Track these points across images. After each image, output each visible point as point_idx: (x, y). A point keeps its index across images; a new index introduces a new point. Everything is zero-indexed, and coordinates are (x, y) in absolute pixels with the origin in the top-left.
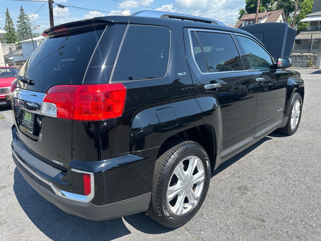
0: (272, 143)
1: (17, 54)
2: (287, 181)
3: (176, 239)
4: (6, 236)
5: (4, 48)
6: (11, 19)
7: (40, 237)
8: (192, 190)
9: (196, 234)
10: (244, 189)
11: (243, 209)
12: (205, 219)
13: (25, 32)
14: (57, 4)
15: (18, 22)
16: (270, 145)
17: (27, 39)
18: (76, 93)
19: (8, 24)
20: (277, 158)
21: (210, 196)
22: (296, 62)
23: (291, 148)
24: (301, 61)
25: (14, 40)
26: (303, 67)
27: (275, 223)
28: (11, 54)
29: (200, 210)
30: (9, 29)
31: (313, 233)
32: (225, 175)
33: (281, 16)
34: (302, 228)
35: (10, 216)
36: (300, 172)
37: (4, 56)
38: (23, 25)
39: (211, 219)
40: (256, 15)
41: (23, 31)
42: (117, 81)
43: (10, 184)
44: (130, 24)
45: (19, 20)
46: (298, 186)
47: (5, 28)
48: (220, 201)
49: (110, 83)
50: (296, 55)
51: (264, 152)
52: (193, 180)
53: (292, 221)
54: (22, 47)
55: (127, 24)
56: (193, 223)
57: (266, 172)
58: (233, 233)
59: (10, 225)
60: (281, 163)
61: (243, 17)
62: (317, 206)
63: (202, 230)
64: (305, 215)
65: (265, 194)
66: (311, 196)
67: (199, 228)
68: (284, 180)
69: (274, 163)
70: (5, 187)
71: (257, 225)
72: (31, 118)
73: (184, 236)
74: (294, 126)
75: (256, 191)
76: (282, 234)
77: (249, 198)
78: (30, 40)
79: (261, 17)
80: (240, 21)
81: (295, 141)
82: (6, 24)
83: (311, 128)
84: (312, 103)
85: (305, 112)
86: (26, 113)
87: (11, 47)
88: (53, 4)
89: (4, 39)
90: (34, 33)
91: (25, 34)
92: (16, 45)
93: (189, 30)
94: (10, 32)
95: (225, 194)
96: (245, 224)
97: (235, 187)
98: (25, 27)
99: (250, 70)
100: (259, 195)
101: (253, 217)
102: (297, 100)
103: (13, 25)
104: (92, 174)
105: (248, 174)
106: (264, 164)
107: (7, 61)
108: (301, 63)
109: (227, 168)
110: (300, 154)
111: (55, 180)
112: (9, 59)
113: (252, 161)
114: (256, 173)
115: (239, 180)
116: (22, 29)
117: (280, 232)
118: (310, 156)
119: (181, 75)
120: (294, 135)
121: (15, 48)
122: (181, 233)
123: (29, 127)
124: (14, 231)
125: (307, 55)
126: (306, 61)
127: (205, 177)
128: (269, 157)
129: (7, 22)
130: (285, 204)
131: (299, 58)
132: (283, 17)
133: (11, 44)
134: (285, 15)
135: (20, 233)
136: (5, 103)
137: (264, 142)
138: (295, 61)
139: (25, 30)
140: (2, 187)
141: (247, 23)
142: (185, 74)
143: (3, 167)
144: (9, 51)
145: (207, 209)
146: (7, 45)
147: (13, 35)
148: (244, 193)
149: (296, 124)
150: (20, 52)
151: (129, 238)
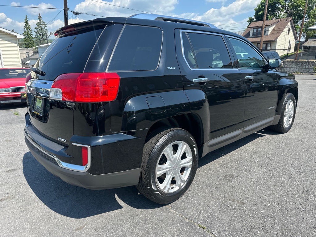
0: (265, 140)
1: (33, 58)
2: (272, 172)
3: (161, 215)
4: (13, 208)
5: (22, 53)
6: (30, 26)
7: (42, 209)
8: (179, 172)
9: (180, 212)
10: (229, 177)
11: (226, 193)
12: (190, 200)
13: (42, 38)
14: (72, 12)
15: (36, 28)
16: (262, 141)
17: (44, 44)
18: (78, 79)
19: (26, 30)
20: (267, 153)
21: (198, 182)
22: (303, 68)
23: (282, 145)
24: (307, 67)
25: (32, 45)
26: (310, 73)
27: (253, 205)
28: (28, 58)
29: (186, 193)
30: (27, 34)
31: (287, 214)
32: (214, 165)
33: (289, 24)
34: (278, 210)
35: (18, 193)
36: (285, 165)
37: (21, 60)
38: (40, 31)
39: (196, 200)
40: (263, 22)
41: (40, 36)
42: (113, 71)
43: (20, 168)
44: (126, 24)
45: (36, 26)
46: (282, 176)
47: (23, 34)
48: (206, 186)
49: (107, 72)
50: (302, 61)
51: (255, 147)
52: (181, 163)
53: (269, 204)
54: (39, 52)
55: (123, 24)
56: (179, 203)
57: (253, 164)
58: (213, 213)
59: (17, 200)
60: (269, 157)
61: (252, 25)
62: (295, 193)
63: (186, 209)
64: (283, 200)
65: (249, 182)
66: (292, 185)
67: (183, 207)
68: (269, 171)
69: (262, 157)
70: (15, 170)
71: (237, 206)
72: (41, 103)
73: (169, 213)
74: (288, 125)
75: (240, 179)
76: (258, 215)
77: (234, 184)
78: (46, 45)
79: (270, 24)
80: (248, 28)
81: (287, 139)
82: (25, 30)
83: (305, 128)
84: (311, 106)
85: (302, 114)
86: (38, 100)
87: (28, 51)
88: (68, 12)
89: (22, 44)
90: (50, 39)
91: (42, 40)
92: (33, 50)
93: (181, 31)
94: (28, 37)
95: (211, 180)
96: (226, 205)
97: (222, 175)
98: (42, 33)
99: (239, 69)
100: (243, 182)
101: (234, 200)
102: (291, 100)
103: (31, 31)
104: (89, 147)
105: (236, 165)
106: (253, 157)
107: (24, 64)
108: (307, 69)
109: (217, 160)
110: (289, 149)
111: (58, 154)
112: (26, 62)
113: (242, 154)
114: (243, 164)
115: (226, 169)
116: (39, 35)
117: (257, 212)
118: (298, 152)
119: (170, 69)
120: (287, 133)
121: (32, 53)
122: (167, 210)
123: (40, 111)
124: (20, 204)
125: (313, 61)
126: (312, 67)
127: (193, 163)
128: (259, 152)
129: (26, 28)
130: (266, 191)
131: (305, 64)
132: (291, 24)
133: (29, 49)
134: (294, 22)
135: (26, 206)
136: (19, 101)
137: (257, 139)
138: (301, 67)
139: (42, 36)
140: (13, 170)
141: (255, 30)
142: (174, 68)
143: (14, 154)
144: (27, 55)
145: (193, 192)
146: (25, 50)
147: (31, 40)
148: (229, 180)
149: (289, 123)
150: (37, 56)
151: (120, 213)
